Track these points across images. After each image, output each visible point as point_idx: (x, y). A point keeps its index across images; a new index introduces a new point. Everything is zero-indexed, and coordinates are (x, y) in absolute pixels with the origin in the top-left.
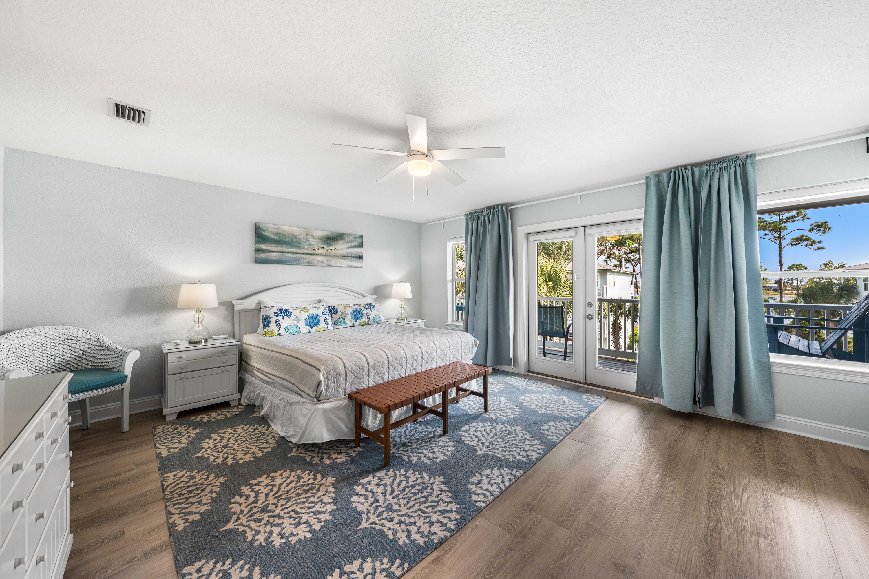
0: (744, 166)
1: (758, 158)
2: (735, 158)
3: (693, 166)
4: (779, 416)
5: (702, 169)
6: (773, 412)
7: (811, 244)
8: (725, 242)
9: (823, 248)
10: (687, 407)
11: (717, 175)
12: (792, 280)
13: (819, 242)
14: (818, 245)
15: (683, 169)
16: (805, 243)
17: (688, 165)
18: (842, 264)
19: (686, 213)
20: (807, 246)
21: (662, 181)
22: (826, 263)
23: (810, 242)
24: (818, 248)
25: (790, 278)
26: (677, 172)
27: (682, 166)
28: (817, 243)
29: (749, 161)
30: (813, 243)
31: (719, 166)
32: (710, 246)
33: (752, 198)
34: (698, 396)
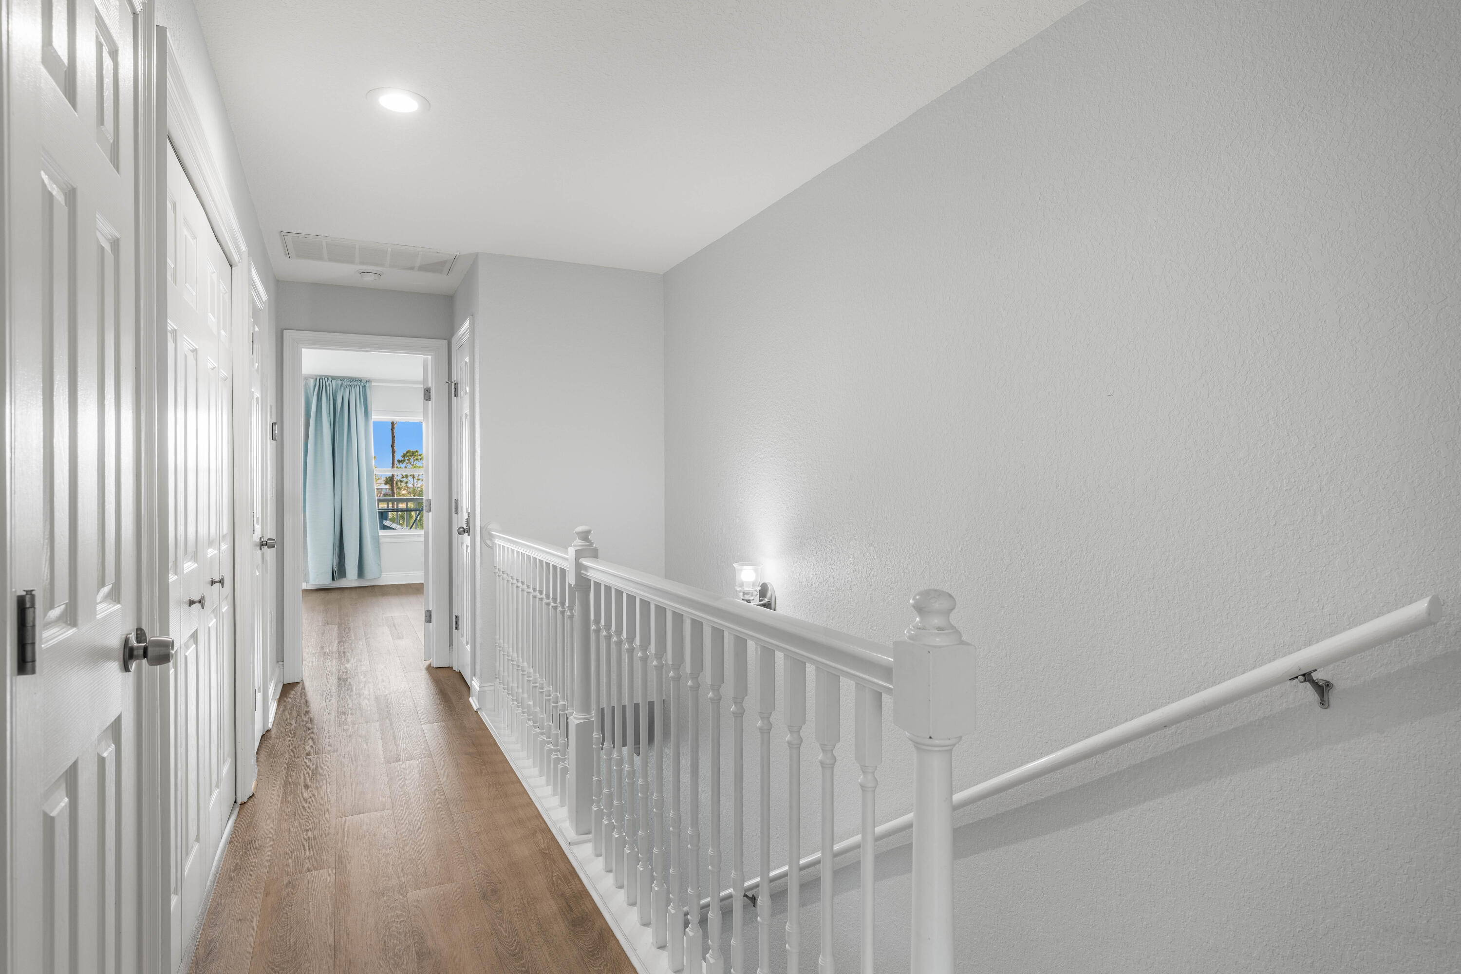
0: (364, 387)
1: (373, 384)
2: (360, 380)
3: (334, 378)
4: (384, 575)
5: (337, 382)
6: (381, 572)
8: (353, 439)
10: (325, 580)
11: (347, 390)
12: (407, 476)
15: (326, 379)
17: (330, 376)
19: (328, 417)
21: (309, 384)
25: (404, 474)
26: (321, 380)
27: (326, 376)
29: (368, 385)
31: (349, 383)
32: (343, 446)
33: (369, 413)
34: (335, 569)
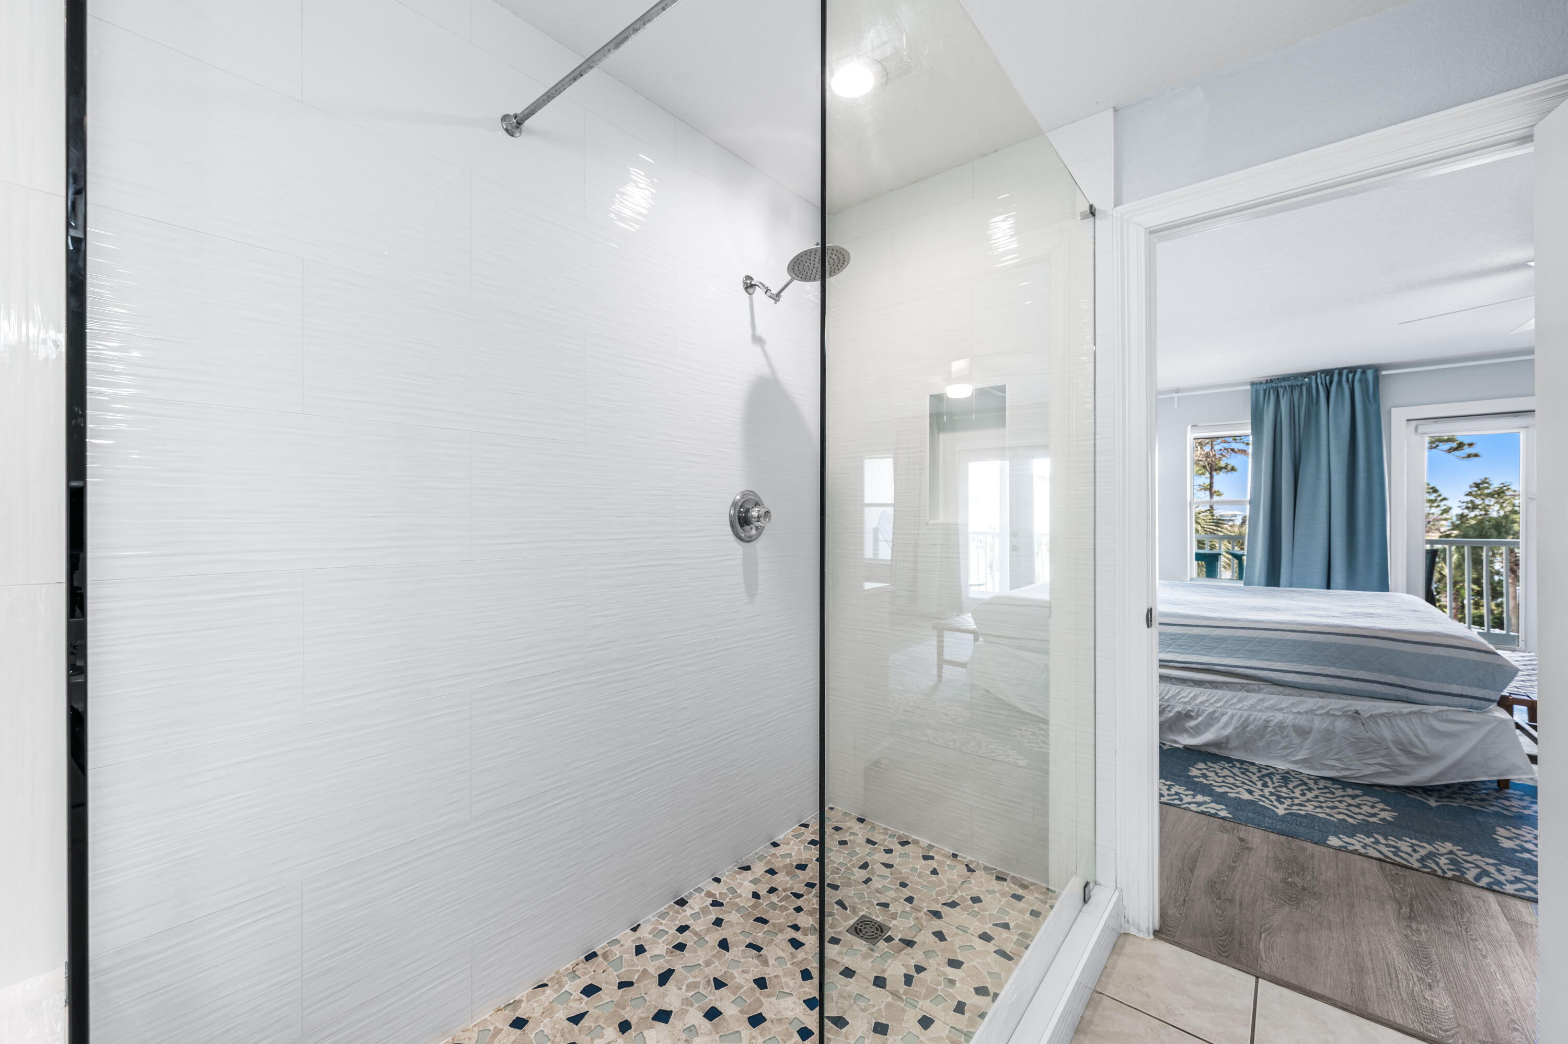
7: (1456, 449)
9: (1476, 455)
13: (1471, 445)
14: (1467, 450)
16: (1447, 446)
18: (1506, 484)
20: (1450, 450)
22: (1479, 482)
23: (1455, 445)
24: (1469, 456)
28: (1466, 446)
30: (1461, 446)
